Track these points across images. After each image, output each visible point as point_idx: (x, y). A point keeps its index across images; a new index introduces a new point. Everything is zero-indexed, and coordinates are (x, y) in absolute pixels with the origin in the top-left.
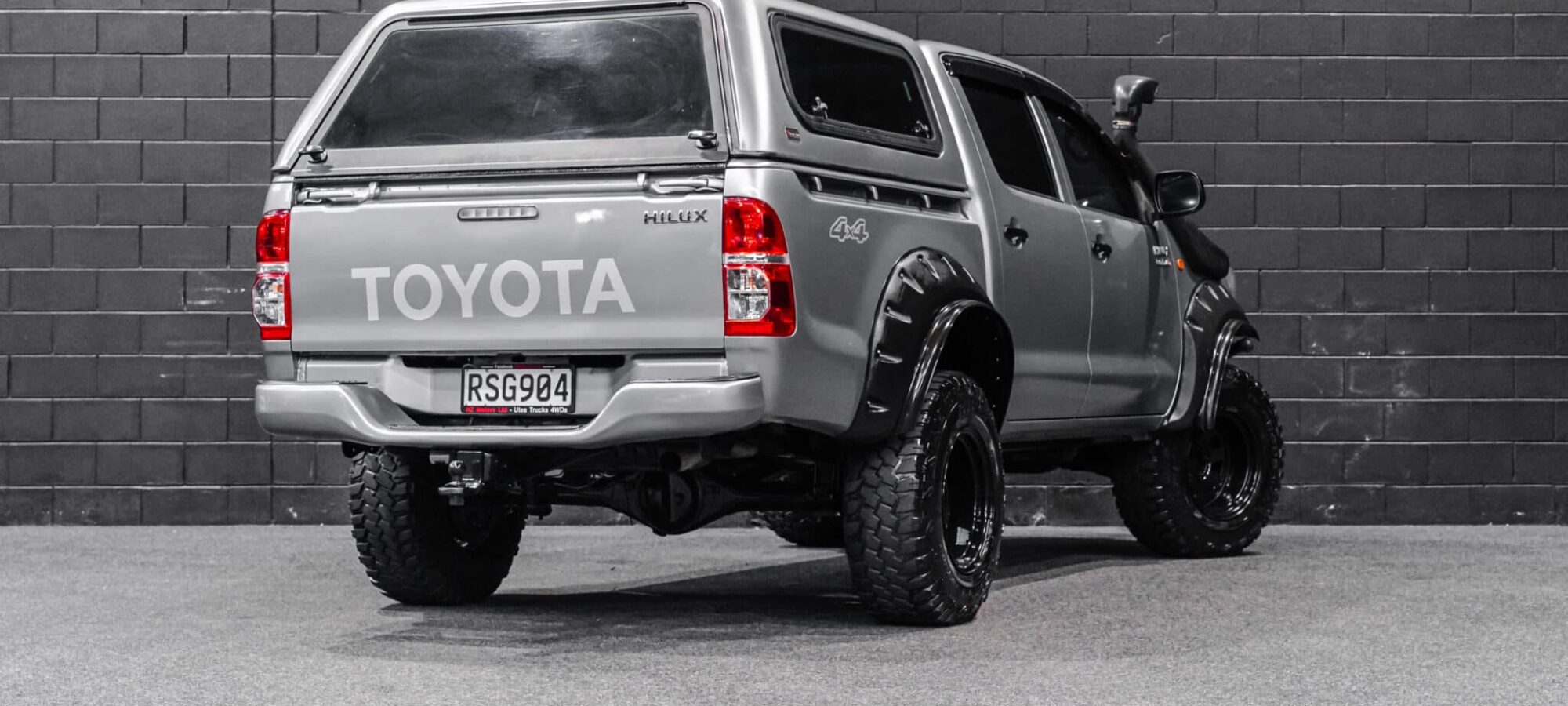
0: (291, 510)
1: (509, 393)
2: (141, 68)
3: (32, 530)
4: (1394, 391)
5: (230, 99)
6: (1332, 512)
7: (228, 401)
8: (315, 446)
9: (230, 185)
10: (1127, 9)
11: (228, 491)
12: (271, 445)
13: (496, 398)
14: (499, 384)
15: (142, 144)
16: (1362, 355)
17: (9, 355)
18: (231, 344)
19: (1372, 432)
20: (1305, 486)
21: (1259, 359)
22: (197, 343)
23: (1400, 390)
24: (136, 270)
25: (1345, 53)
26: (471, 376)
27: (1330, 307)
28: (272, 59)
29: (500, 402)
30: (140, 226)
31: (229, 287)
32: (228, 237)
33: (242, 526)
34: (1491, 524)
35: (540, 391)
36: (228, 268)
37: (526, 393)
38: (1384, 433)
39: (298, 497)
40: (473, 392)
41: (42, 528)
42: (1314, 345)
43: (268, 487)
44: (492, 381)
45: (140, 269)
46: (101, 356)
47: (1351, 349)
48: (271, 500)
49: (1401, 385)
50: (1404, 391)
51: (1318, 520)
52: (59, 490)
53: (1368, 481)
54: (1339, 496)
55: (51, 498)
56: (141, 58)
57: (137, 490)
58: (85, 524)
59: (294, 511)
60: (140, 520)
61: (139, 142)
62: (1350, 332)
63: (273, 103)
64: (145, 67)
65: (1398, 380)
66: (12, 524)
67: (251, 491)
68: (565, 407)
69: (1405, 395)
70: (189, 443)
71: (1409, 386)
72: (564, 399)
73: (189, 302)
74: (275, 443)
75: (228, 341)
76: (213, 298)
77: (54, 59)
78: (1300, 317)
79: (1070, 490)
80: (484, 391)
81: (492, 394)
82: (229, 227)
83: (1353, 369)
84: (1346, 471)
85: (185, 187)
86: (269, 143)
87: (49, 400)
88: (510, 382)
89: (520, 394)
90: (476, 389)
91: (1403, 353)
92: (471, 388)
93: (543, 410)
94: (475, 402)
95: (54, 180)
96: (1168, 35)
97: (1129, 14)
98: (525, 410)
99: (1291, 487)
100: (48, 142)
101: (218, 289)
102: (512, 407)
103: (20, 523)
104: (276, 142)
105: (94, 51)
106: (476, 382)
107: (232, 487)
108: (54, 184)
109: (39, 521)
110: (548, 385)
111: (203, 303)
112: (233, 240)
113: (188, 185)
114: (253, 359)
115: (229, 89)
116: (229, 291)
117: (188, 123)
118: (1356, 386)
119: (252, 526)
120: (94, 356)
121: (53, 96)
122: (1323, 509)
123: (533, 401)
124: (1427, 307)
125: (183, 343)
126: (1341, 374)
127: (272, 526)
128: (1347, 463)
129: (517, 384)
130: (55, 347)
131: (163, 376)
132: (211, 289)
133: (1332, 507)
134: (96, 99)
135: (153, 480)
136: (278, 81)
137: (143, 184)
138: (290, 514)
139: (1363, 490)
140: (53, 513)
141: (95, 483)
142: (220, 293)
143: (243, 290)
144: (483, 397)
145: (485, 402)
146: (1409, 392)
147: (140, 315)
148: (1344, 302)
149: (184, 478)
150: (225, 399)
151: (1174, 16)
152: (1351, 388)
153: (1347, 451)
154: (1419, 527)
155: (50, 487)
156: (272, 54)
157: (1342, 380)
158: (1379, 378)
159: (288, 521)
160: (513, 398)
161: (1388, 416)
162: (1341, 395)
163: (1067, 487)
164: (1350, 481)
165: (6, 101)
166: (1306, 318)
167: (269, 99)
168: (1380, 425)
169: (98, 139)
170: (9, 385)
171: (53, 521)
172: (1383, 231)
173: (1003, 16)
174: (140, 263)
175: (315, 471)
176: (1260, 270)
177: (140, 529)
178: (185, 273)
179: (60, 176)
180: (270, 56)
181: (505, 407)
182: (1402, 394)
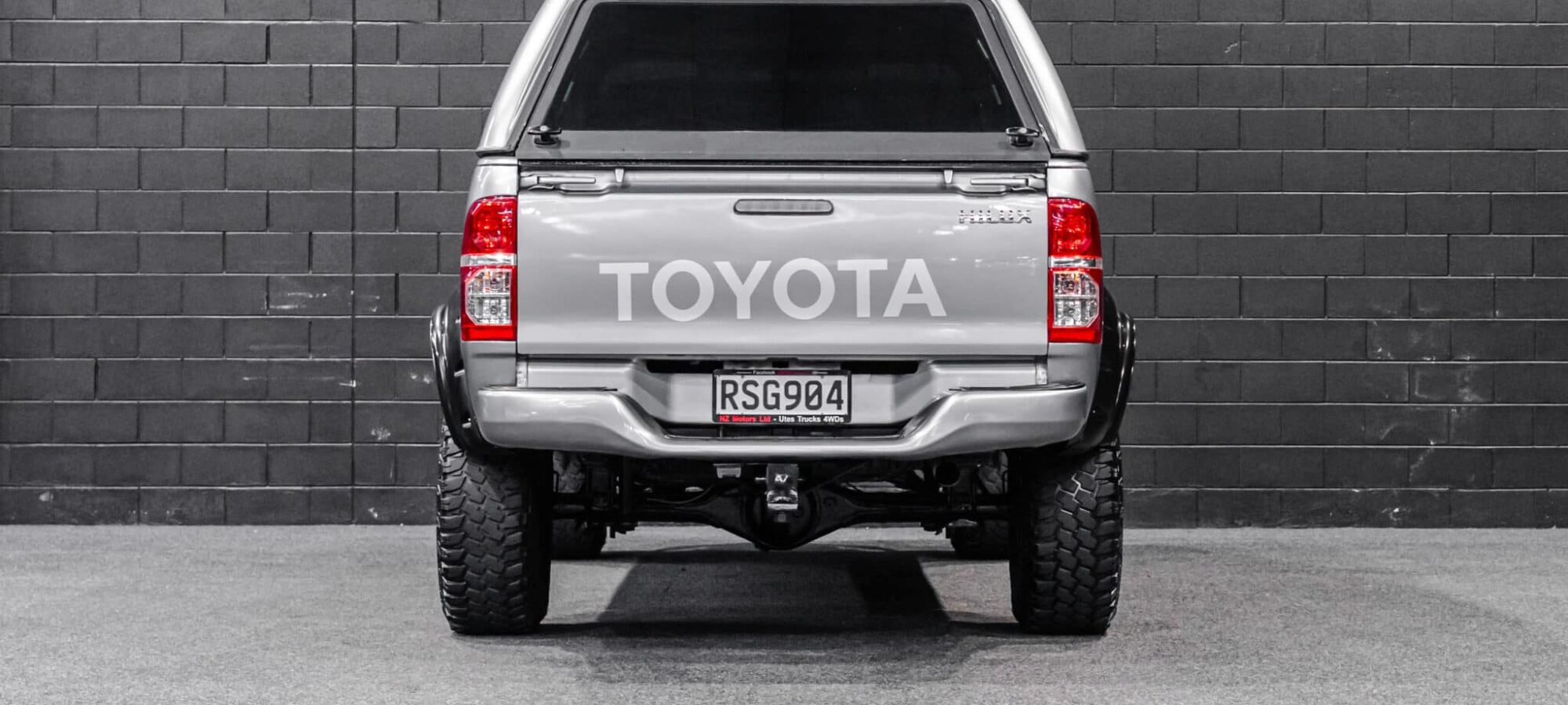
0: (371, 510)
1: (771, 401)
2: (225, 76)
3: (118, 530)
4: (1460, 396)
5: (312, 108)
6: (1396, 515)
7: (310, 404)
8: (395, 447)
9: (311, 191)
10: (1196, 19)
11: (310, 492)
12: (352, 447)
13: (755, 406)
14: (759, 391)
15: (226, 151)
16: (1428, 360)
17: (96, 359)
18: (313, 348)
19: (1437, 436)
20: (1370, 489)
21: (1324, 364)
22: (280, 347)
23: (1465, 394)
24: (221, 275)
25: (1411, 62)
26: (724, 383)
27: (1396, 312)
28: (353, 68)
29: (761, 411)
30: (224, 232)
31: (311, 292)
32: (310, 243)
33: (323, 526)
34: (1554, 528)
35: (809, 399)
36: (310, 274)
37: (793, 401)
38: (1449, 437)
39: (378, 498)
40: (727, 400)
41: (128, 527)
42: (1380, 350)
43: (350, 487)
44: (750, 388)
45: (224, 274)
46: (186, 359)
47: (1417, 356)
48: (353, 501)
49: (1466, 390)
50: (1468, 396)
51: (1384, 523)
52: (144, 490)
53: (1434, 485)
54: (1404, 499)
55: (137, 499)
56: (225, 68)
57: (221, 490)
58: (170, 524)
59: (374, 511)
60: (223, 520)
61: (223, 150)
62: (1415, 338)
63: (354, 111)
64: (229, 76)
65: (1462, 387)
66: (98, 524)
67: (332, 492)
68: (840, 416)
69: (1470, 400)
70: (271, 445)
71: (1474, 390)
72: (839, 408)
73: (271, 307)
74: (355, 445)
75: (310, 345)
76: (295, 304)
77: (139, 68)
78: (1366, 322)
79: (1136, 492)
80: (740, 398)
81: (751, 401)
82: (311, 234)
83: (1418, 373)
84: (1411, 474)
85: (268, 195)
86: (350, 151)
87: (136, 402)
88: (772, 389)
89: (785, 402)
90: (731, 396)
91: (1468, 358)
92: (724, 396)
93: (814, 419)
94: (729, 411)
95: (140, 188)
96: (1236, 45)
97: (1197, 24)
98: (793, 420)
99: (1356, 491)
100: (133, 149)
101: (300, 294)
102: (777, 417)
103: (106, 523)
104: (357, 150)
105: (179, 61)
106: (730, 389)
107: (314, 488)
108: (140, 191)
109: (125, 520)
110: (819, 392)
111: (286, 307)
112: (315, 247)
113: (271, 192)
114: (335, 363)
115: (311, 98)
116: (311, 296)
117: (270, 131)
118: (1421, 391)
119: (333, 526)
120: (179, 359)
121: (138, 105)
122: (1388, 512)
123: (801, 410)
124: (1492, 313)
125: (264, 347)
126: (1407, 379)
127: (352, 526)
128: (1412, 467)
129: (781, 391)
130: (141, 350)
131: (246, 379)
132: (293, 294)
133: (1397, 510)
134: (181, 107)
135: (238, 482)
136: (359, 89)
137: (226, 191)
138: (370, 515)
139: (1428, 494)
140: (138, 513)
141: (181, 484)
142: (302, 298)
143: (325, 295)
144: (739, 405)
145: (742, 411)
146: (1475, 397)
147: (224, 319)
148: (1409, 308)
149: (267, 479)
150: (307, 402)
151: (1242, 25)
152: (1416, 393)
153: (1411, 455)
154: (1483, 530)
155: (136, 488)
156: (353, 63)
157: (1407, 386)
158: (1442, 383)
159: (368, 521)
160: (777, 406)
161: (1452, 422)
162: (1406, 399)
163: (1134, 490)
164: (1415, 484)
165: (91, 110)
166: (1371, 323)
167: (350, 108)
168: (1445, 430)
169: (183, 146)
170: (96, 388)
171: (139, 521)
172: (1448, 238)
173: (1072, 25)
174: (224, 268)
175: (396, 471)
176: (1326, 276)
177: (223, 528)
178: (268, 278)
179: (145, 184)
180: (351, 65)
181: (767, 416)
182: (1467, 399)
